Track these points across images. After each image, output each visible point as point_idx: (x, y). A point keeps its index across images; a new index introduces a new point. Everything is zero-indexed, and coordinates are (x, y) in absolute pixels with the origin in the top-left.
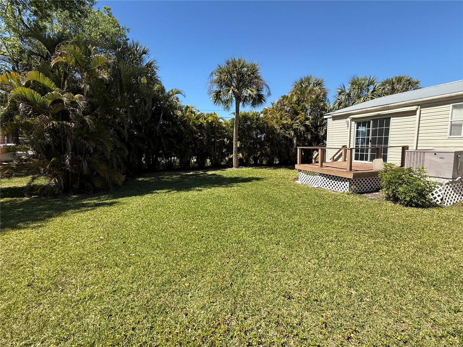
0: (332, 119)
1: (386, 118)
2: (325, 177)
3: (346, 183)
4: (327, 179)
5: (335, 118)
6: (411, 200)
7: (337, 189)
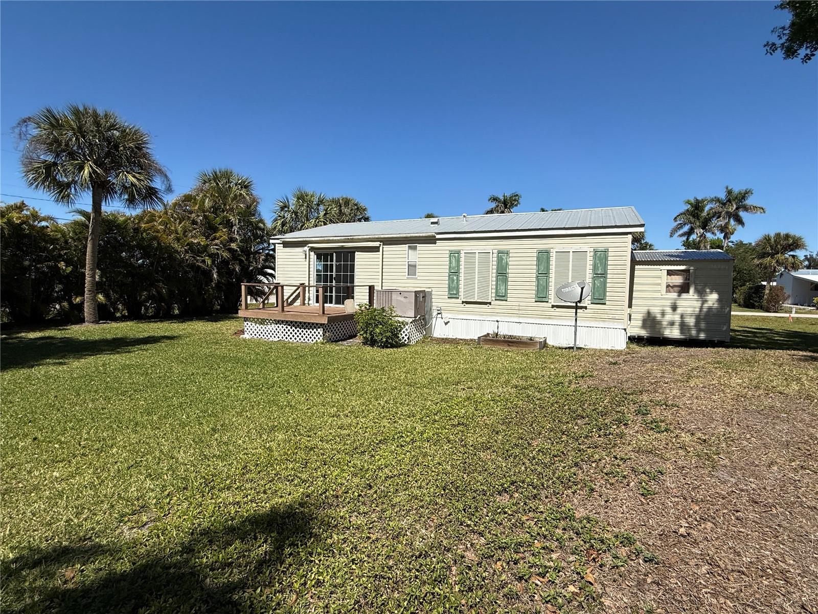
0: (282, 245)
1: (350, 252)
2: (289, 325)
3: (319, 330)
4: (291, 328)
5: (286, 245)
6: (387, 341)
7: (306, 340)
